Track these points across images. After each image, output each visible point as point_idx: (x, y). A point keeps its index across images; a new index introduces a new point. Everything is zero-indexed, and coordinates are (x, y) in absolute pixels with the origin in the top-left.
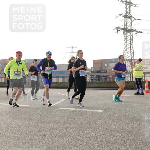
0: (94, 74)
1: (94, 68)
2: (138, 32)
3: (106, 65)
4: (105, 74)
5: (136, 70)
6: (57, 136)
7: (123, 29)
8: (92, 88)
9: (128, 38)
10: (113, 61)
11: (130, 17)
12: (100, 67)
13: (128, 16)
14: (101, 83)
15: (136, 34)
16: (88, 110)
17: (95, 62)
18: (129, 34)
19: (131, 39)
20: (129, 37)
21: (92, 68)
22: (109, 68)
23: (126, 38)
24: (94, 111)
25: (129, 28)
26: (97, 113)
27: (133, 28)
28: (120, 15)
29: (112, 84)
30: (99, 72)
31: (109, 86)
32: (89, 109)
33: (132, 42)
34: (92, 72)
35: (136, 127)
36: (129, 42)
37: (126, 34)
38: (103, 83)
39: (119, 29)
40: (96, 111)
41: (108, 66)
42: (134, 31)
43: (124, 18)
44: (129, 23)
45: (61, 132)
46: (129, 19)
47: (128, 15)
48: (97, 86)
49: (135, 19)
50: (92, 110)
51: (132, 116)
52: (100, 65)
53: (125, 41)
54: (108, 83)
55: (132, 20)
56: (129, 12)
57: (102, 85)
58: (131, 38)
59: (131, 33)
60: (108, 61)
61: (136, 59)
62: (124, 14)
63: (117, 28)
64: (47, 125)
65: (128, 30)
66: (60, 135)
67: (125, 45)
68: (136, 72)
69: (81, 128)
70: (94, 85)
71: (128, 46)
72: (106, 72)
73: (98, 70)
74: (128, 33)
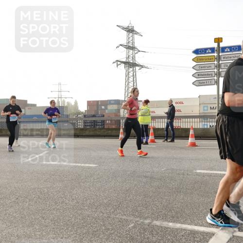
0: (87, 119)
1: (88, 111)
2: (142, 67)
3: (103, 107)
4: (102, 119)
5: (142, 115)
6: (35, 199)
7: (125, 63)
8: (84, 136)
9: (131, 74)
10: (112, 102)
11: (133, 48)
12: (96, 109)
13: (131, 47)
14: (96, 130)
15: (140, 69)
16: (77, 164)
17: (90, 104)
18: (131, 69)
19: (134, 76)
20: (132, 72)
21: (85, 111)
22: (107, 111)
23: (128, 74)
24: (85, 165)
25: (132, 62)
26: (89, 168)
27: (136, 62)
28: (121, 45)
29: (110, 131)
30: (94, 116)
31: (105, 134)
32: (79, 163)
33: (135, 79)
34: (85, 116)
35: (135, 185)
36: (131, 79)
37: (128, 69)
38: (99, 130)
39: (119, 63)
40: (87, 165)
41: (106, 108)
42: (138, 65)
43: (125, 49)
44: (132, 56)
45: (41, 193)
46: (131, 51)
47: (130, 45)
48: (92, 133)
49: (139, 51)
50: (83, 165)
51: (131, 171)
52: (95, 108)
53: (127, 78)
54: (105, 130)
55: (136, 52)
56: (131, 42)
57: (98, 133)
58: (134, 74)
59: (134, 69)
60: (106, 103)
61: (141, 101)
62: (126, 44)
63: (117, 61)
64: (22, 186)
65: (130, 65)
66: (39, 198)
67: (127, 83)
68: (142, 117)
69: (67, 187)
70: (87, 133)
71: (130, 84)
72: (103, 116)
73: (93, 113)
74: (131, 67)
